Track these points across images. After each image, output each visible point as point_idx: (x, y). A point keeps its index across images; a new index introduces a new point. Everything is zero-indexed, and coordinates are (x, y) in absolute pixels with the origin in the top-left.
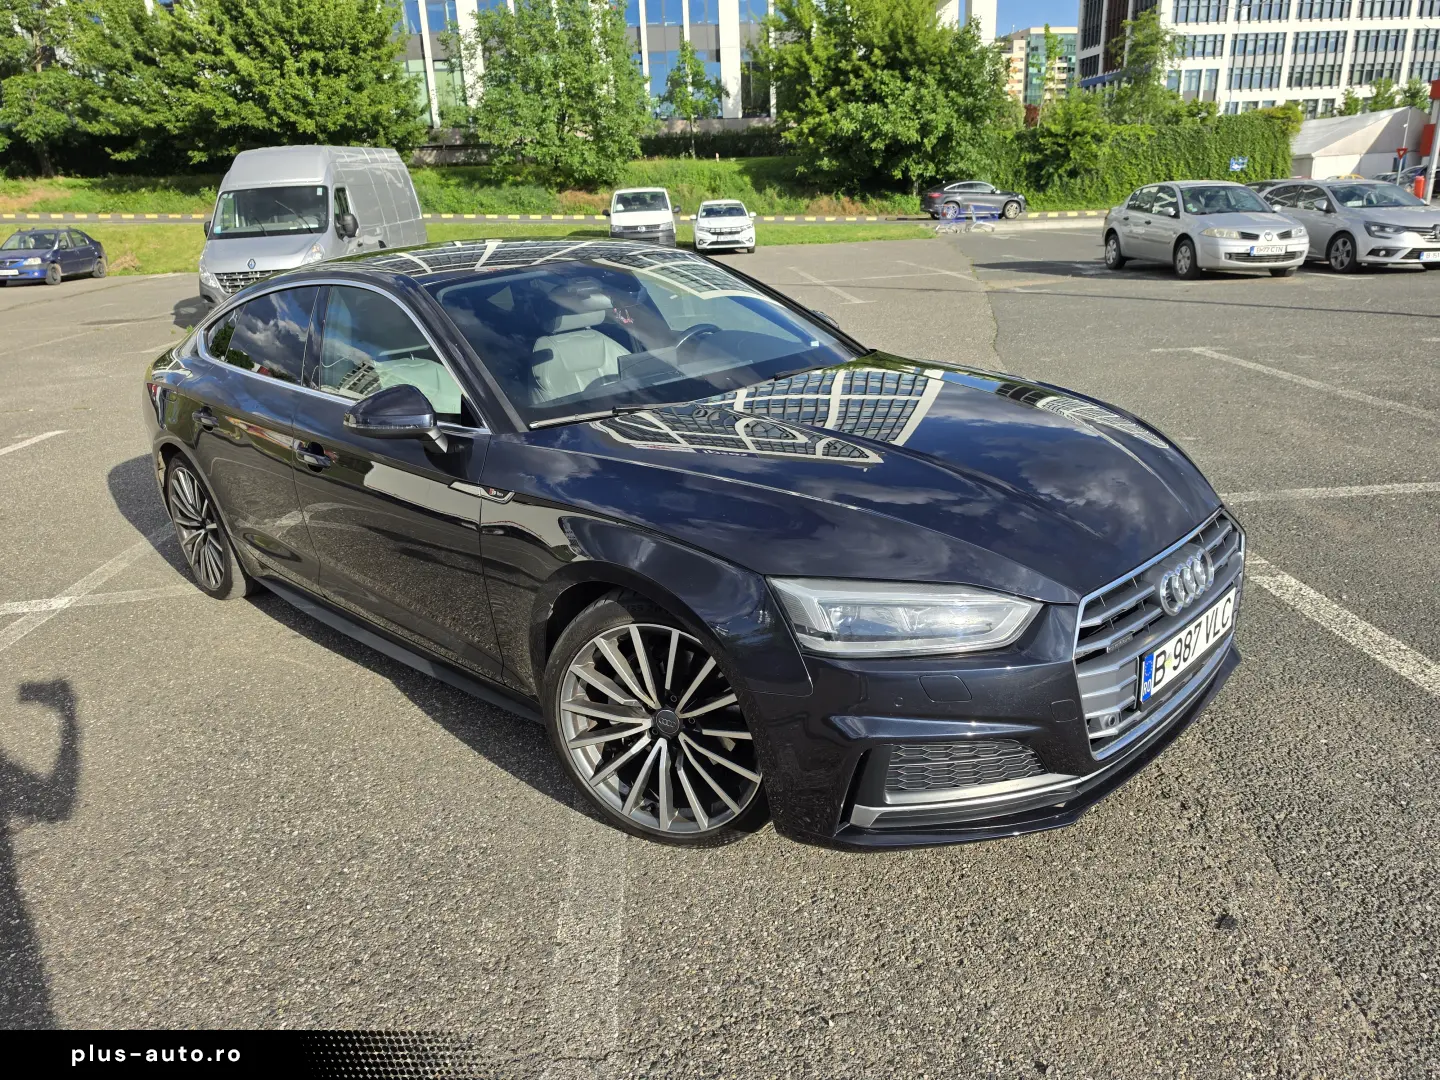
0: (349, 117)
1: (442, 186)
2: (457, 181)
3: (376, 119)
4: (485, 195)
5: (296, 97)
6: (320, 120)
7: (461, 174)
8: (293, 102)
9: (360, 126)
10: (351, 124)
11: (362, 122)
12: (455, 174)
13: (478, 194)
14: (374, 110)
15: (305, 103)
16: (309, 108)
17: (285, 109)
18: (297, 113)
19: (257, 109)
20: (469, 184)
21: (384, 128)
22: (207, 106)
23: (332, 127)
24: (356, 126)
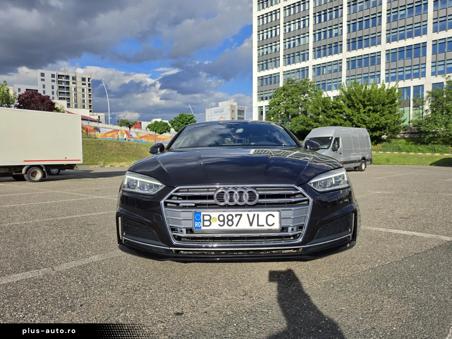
0: (377, 124)
1: (406, 144)
2: (412, 143)
3: (386, 124)
4: (420, 147)
5: (361, 119)
6: (368, 125)
7: (414, 141)
8: (360, 120)
9: (381, 126)
10: (378, 126)
11: (382, 125)
12: (412, 141)
13: (419, 147)
14: (386, 122)
15: (364, 121)
16: (365, 122)
17: (358, 122)
18: (361, 123)
19: (349, 123)
20: (416, 144)
21: (389, 127)
22: (336, 122)
23: (371, 127)
24: (379, 126)
